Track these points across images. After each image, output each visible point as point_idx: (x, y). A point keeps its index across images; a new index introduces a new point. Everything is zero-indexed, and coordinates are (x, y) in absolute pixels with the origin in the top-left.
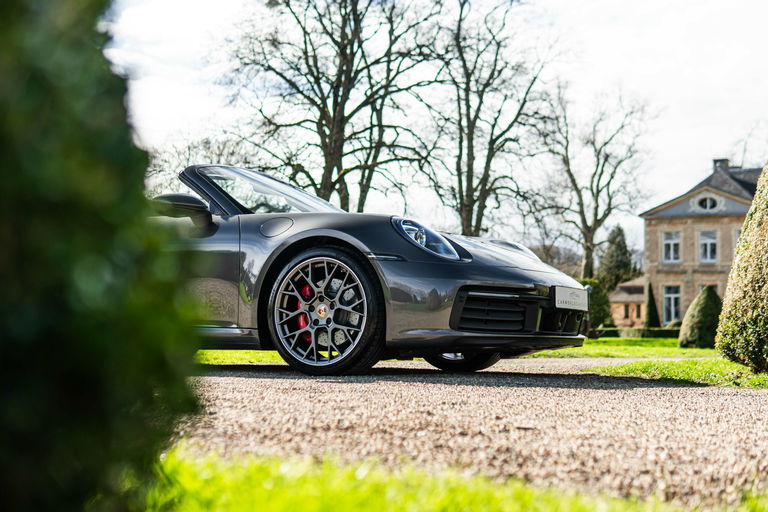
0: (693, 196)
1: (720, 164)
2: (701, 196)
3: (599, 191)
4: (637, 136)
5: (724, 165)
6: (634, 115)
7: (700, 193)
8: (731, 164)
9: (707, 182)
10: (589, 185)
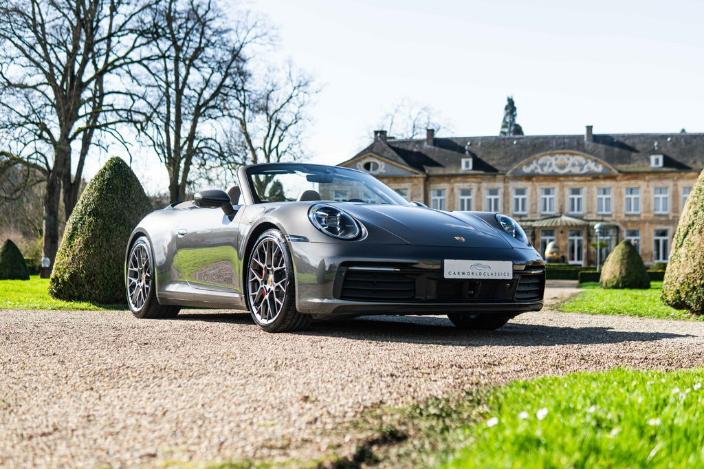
0: (359, 160)
1: (380, 134)
2: (366, 161)
3: (270, 151)
4: (301, 106)
5: (383, 136)
6: (301, 88)
7: (365, 158)
8: (388, 135)
9: (370, 149)
10: (262, 146)
